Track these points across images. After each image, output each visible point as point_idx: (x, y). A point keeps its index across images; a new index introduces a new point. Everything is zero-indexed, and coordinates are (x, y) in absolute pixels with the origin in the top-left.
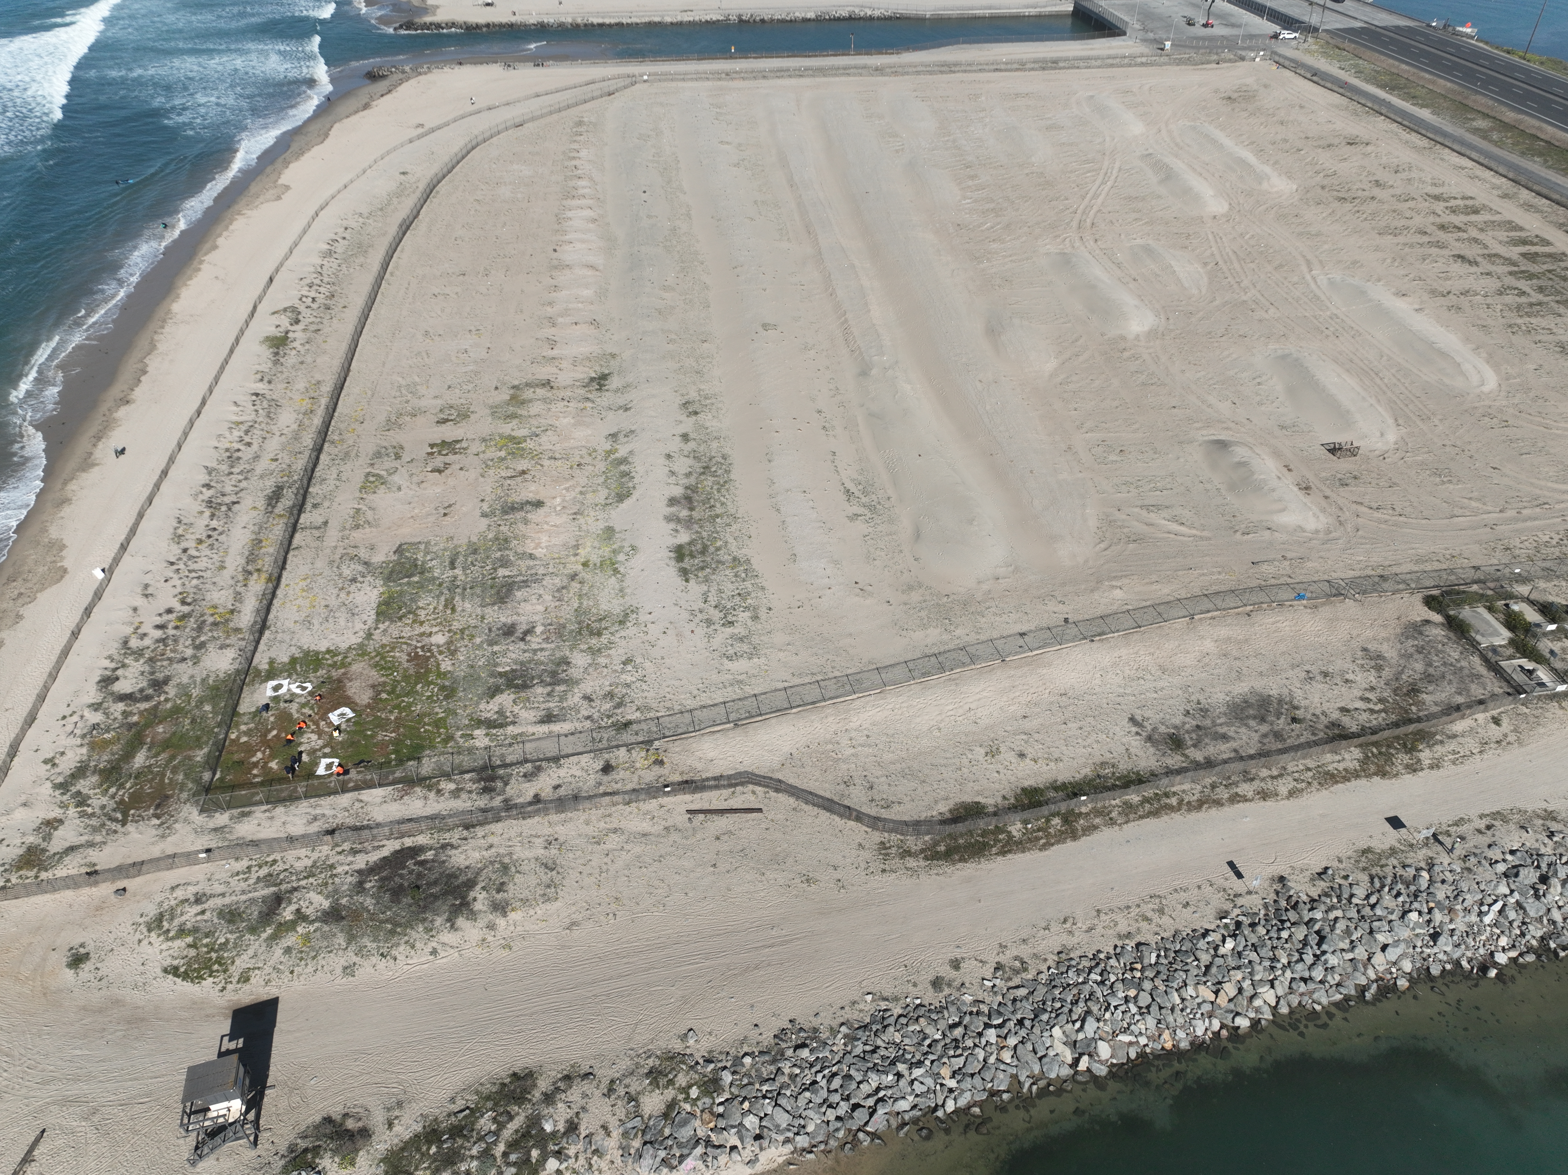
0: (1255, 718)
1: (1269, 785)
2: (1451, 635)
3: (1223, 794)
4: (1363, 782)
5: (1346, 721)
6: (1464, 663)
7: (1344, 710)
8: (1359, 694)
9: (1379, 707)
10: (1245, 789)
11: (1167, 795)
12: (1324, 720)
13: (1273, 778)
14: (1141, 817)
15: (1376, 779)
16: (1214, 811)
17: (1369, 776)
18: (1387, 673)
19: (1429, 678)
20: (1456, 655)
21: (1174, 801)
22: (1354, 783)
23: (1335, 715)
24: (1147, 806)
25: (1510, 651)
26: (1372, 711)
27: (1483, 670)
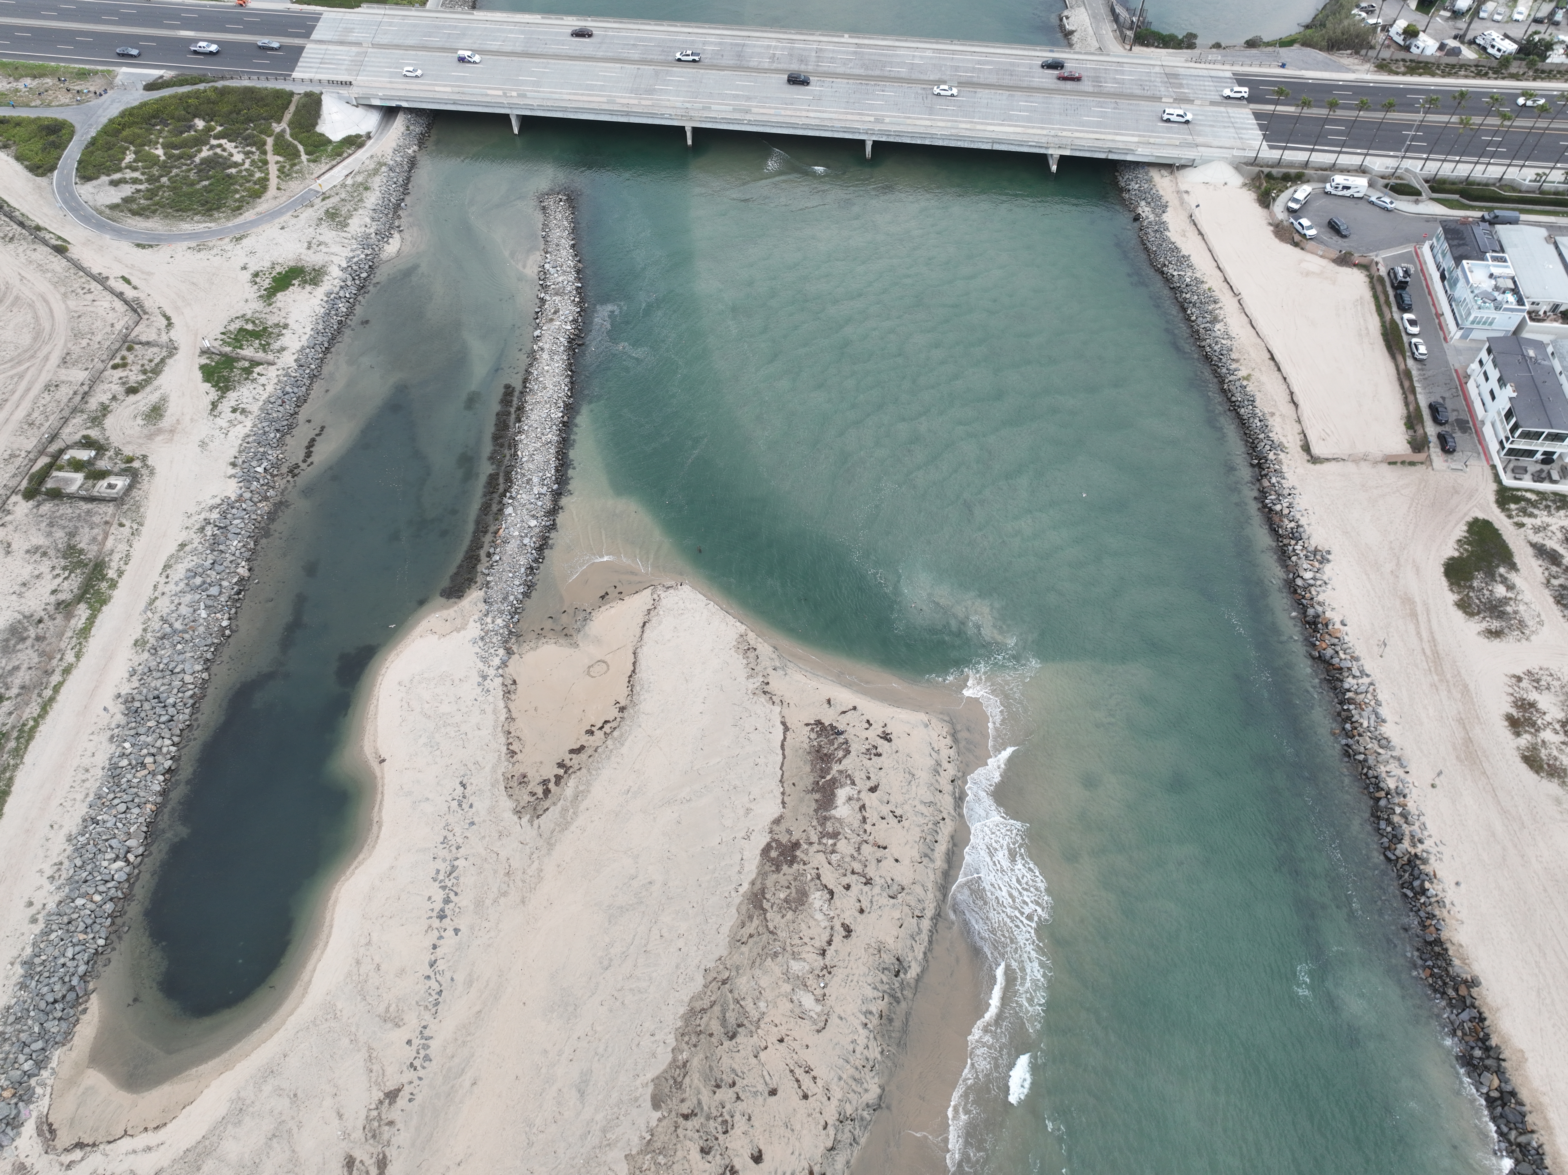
0: (17, 643)
1: (64, 664)
2: (56, 502)
3: (48, 693)
4: (100, 617)
5: (62, 597)
6: (78, 511)
7: (54, 592)
8: (51, 576)
9: (67, 573)
10: (55, 678)
11: (24, 725)
12: (51, 608)
13: (61, 659)
14: (26, 748)
15: (104, 608)
16: (54, 705)
17: (99, 610)
18: (52, 553)
19: (71, 535)
20: (70, 511)
21: (31, 723)
22: (98, 622)
23: (53, 599)
24: (22, 740)
25: (90, 482)
26: (66, 578)
27: (89, 506)
